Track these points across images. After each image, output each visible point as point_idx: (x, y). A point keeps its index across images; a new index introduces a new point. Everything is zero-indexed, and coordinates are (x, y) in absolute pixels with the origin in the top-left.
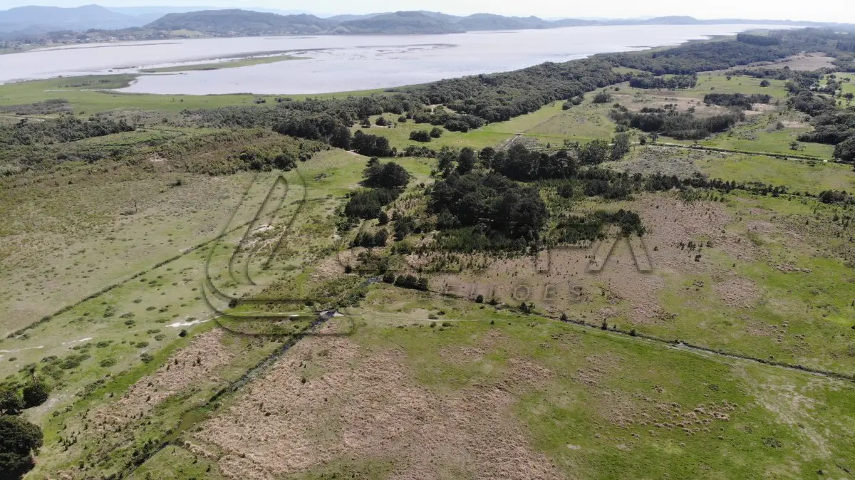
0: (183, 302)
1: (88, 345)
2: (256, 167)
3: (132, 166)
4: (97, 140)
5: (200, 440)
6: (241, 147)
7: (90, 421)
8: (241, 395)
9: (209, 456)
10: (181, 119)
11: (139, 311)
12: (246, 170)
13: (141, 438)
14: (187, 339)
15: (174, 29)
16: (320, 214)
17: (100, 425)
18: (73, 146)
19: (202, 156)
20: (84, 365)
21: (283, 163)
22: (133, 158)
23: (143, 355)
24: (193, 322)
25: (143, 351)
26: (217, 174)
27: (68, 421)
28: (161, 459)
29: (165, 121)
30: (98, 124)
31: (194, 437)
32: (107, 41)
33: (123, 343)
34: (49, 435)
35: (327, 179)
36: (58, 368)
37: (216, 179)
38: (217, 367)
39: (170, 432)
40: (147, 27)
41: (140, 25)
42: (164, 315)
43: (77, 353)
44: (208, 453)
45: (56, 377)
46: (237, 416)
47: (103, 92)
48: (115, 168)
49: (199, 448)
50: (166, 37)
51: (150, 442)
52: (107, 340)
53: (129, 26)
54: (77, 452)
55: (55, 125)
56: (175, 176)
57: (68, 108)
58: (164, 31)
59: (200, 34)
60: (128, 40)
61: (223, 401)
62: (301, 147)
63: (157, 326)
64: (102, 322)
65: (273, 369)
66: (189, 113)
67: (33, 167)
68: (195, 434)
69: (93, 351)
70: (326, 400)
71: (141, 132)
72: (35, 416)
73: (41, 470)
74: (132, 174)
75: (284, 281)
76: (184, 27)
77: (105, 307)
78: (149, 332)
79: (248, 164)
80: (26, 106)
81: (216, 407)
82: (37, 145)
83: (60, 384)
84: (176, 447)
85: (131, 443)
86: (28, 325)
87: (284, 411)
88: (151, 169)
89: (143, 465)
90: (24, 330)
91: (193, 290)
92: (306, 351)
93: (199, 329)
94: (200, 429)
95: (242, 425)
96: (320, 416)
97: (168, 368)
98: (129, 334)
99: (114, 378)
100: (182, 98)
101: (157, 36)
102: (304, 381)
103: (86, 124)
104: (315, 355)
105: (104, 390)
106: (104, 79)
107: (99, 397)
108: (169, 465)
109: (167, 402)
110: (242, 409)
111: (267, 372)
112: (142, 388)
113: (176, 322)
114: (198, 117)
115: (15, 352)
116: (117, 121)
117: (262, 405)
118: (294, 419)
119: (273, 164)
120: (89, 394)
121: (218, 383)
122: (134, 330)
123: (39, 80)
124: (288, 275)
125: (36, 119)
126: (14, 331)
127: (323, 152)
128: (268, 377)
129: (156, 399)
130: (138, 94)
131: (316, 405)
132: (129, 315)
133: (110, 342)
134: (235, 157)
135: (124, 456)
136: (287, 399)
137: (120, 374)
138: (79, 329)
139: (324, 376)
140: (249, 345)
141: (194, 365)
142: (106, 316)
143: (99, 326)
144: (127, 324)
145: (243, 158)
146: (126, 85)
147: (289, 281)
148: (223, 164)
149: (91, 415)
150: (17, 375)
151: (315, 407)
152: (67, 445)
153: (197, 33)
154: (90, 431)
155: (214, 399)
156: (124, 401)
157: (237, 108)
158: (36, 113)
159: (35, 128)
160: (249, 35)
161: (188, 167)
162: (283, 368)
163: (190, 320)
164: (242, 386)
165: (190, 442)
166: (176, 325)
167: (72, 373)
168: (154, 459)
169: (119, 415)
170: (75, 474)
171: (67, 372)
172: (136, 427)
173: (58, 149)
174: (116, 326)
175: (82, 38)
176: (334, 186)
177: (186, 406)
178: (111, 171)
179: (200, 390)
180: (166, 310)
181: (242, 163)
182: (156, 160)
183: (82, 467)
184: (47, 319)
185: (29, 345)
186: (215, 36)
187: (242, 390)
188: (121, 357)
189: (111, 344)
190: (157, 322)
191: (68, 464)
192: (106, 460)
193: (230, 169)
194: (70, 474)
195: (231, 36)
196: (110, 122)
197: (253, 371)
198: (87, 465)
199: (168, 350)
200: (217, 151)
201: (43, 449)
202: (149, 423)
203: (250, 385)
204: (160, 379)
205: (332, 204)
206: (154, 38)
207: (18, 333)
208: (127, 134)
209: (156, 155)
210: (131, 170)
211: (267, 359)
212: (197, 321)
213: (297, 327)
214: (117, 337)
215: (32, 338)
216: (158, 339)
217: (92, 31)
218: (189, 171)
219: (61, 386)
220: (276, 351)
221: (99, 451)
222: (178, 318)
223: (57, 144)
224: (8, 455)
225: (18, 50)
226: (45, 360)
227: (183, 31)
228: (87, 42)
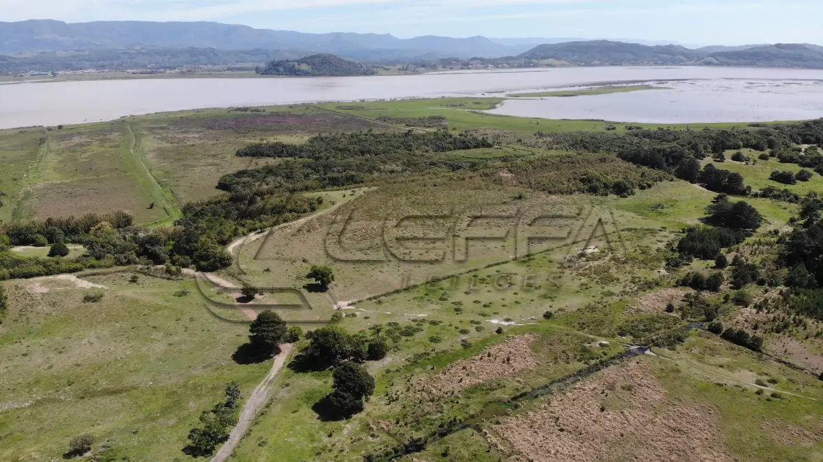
0: (504, 303)
1: (423, 320)
2: (593, 190)
3: (484, 178)
4: (462, 153)
5: (496, 433)
6: (582, 170)
7: (412, 385)
8: (540, 403)
9: (501, 451)
10: (533, 141)
11: (468, 301)
12: (583, 192)
13: (449, 413)
14: (502, 337)
15: (543, 58)
16: (651, 245)
17: (419, 391)
18: (442, 156)
19: (546, 175)
20: (418, 336)
21: (621, 190)
22: (487, 171)
23: (463, 341)
24: (509, 323)
25: (464, 337)
26: (555, 193)
27: (396, 380)
28: (461, 438)
29: (520, 141)
30: (465, 140)
31: (492, 428)
32: (486, 68)
33: (450, 325)
34: (379, 388)
35: (664, 210)
36: (397, 334)
37: (554, 197)
38: (523, 370)
39: (472, 417)
40: (520, 57)
41: (515, 55)
42: (487, 310)
43: (414, 325)
44: (501, 447)
45: (395, 340)
46: (533, 422)
47: (474, 112)
48: (471, 178)
49: (495, 440)
50: (535, 66)
51: (455, 420)
52: (438, 320)
53: (505, 56)
54: (397, 408)
55: (432, 137)
56: (518, 190)
57: (445, 124)
58: (534, 61)
59: (566, 63)
60: (503, 67)
61: (523, 403)
62: (643, 175)
63: (479, 318)
64: (437, 304)
65: (575, 389)
66: (541, 135)
67: (410, 169)
68: (494, 426)
69: (426, 326)
70: (622, 435)
71: (497, 149)
72: (373, 368)
73: (367, 415)
74: (484, 184)
75: (600, 306)
76: (552, 57)
77: (442, 292)
78: (472, 322)
79: (586, 187)
80: (414, 119)
81: (516, 407)
82: (416, 151)
83: (397, 347)
84: (475, 432)
85: (439, 415)
86: (383, 293)
87: (578, 433)
88: (499, 182)
89: (446, 438)
90: (380, 296)
91: (515, 294)
92: (611, 381)
93: (514, 330)
94: (498, 423)
95: (536, 432)
96: (613, 449)
97: (481, 359)
98: (456, 319)
99: (437, 353)
100: (538, 121)
101: (527, 65)
102: (602, 410)
103: (455, 139)
104: (618, 388)
105: (428, 362)
106: (477, 101)
107: (423, 366)
108: (467, 446)
109: (475, 389)
110: (539, 416)
111: (568, 389)
112: (456, 369)
113: (495, 318)
114: (549, 139)
115: (369, 312)
116: (480, 138)
117: (558, 419)
118: (586, 444)
119: (611, 190)
120: (415, 362)
121: (521, 386)
122: (460, 317)
123: (427, 99)
124: (605, 300)
125: (419, 131)
126: (372, 296)
127: (665, 183)
128: (569, 394)
129: (467, 382)
130: (501, 116)
131: (611, 437)
132: (459, 303)
133: (441, 322)
134: (575, 179)
135: (431, 424)
136: (583, 421)
137: (443, 352)
138: (419, 305)
139: (625, 411)
140: (556, 358)
141: (504, 362)
142: (441, 299)
143: (434, 306)
144: (456, 310)
145: (582, 180)
146: (493, 107)
147: (605, 306)
148: (563, 184)
149: (414, 381)
150: (367, 331)
151: (610, 439)
152: (391, 400)
153: (563, 62)
154: (411, 394)
155: (515, 399)
156: (442, 376)
157: (587, 132)
158: (419, 126)
159: (417, 138)
160: (612, 65)
161: (530, 184)
162: (584, 390)
163: (508, 320)
164: (542, 395)
165: (488, 432)
166: (495, 321)
167: (407, 340)
168: (455, 435)
169: (435, 387)
170: (391, 427)
171: (404, 338)
172: (446, 403)
173: (432, 157)
174: (448, 310)
175: (466, 65)
176: (670, 219)
177: (490, 397)
178: (467, 179)
179: (504, 387)
180: (489, 306)
181: (581, 185)
182: (505, 175)
183: (398, 423)
184: (397, 292)
185: (381, 309)
186: (579, 65)
187: (542, 398)
188: (446, 338)
189: (441, 324)
190: (479, 314)
191: (388, 417)
192: (417, 424)
193: (569, 189)
194: (388, 426)
195: (595, 65)
196: (474, 139)
197: (556, 384)
198: (402, 423)
199: (484, 342)
200: (560, 172)
201: (373, 398)
202: (457, 403)
203: (550, 397)
204: (473, 366)
205: (665, 236)
206: (525, 67)
207: (375, 298)
208: (487, 150)
209: (506, 170)
210: (483, 180)
211: (570, 376)
212: (512, 323)
213: (605, 354)
214: (447, 318)
215: (384, 304)
216: (478, 329)
217: (475, 59)
218: (531, 188)
219: (397, 349)
220: (580, 371)
221: (413, 413)
222: (496, 316)
223: (431, 153)
224: (346, 395)
225: (415, 72)
226: (390, 324)
227: (551, 61)
228: (468, 69)
